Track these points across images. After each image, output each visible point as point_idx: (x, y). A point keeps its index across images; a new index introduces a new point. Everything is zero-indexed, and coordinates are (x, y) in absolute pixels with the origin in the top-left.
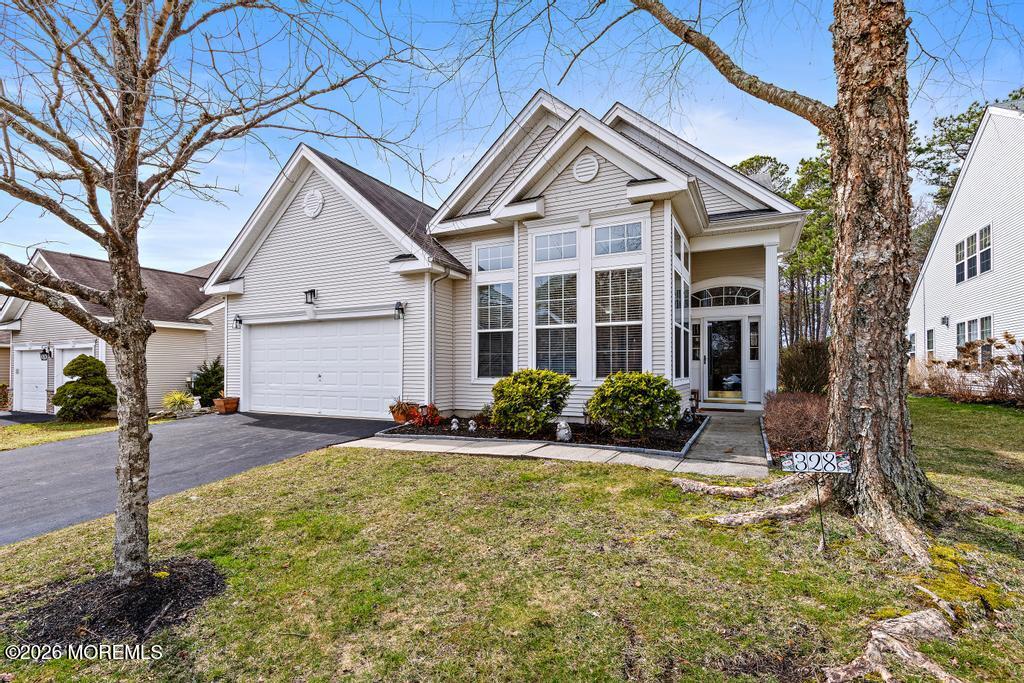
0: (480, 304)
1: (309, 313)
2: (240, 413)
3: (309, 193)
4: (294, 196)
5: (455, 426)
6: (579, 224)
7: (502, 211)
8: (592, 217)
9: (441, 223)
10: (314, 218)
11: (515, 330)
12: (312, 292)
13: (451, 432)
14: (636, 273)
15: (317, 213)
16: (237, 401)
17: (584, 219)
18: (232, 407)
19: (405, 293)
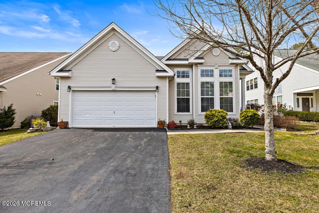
0: (178, 88)
1: (113, 87)
2: (69, 128)
3: (112, 42)
4: (104, 41)
5: (188, 127)
6: (214, 68)
7: (192, 60)
8: (219, 66)
9: (166, 60)
10: (114, 51)
11: (191, 97)
12: (114, 79)
13: (188, 129)
14: (231, 83)
15: (116, 50)
16: (67, 123)
17: (217, 66)
18: (65, 126)
19: (159, 83)
